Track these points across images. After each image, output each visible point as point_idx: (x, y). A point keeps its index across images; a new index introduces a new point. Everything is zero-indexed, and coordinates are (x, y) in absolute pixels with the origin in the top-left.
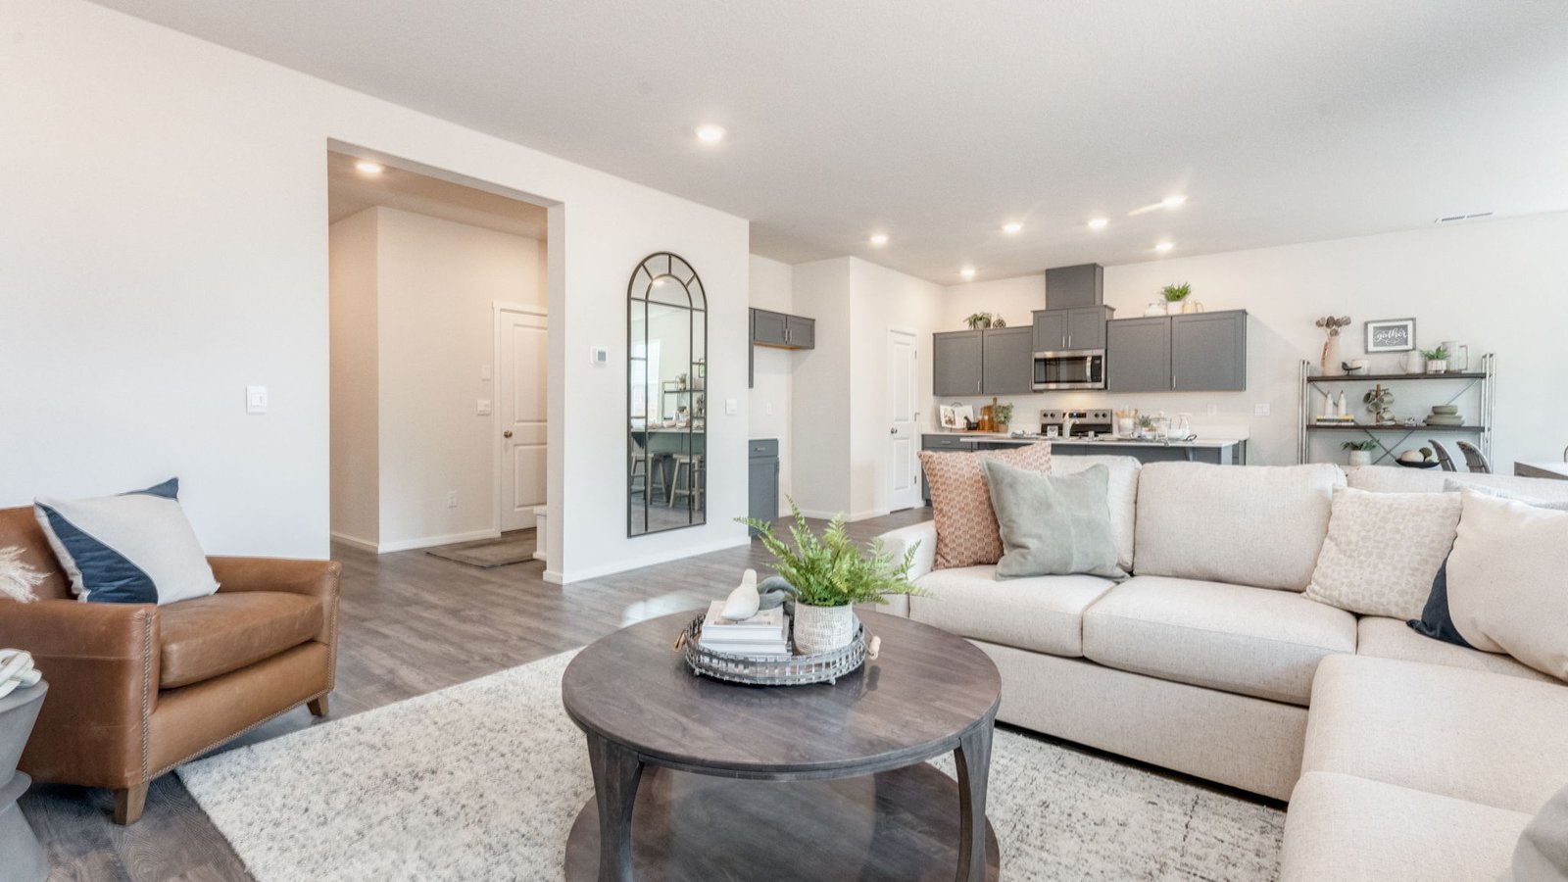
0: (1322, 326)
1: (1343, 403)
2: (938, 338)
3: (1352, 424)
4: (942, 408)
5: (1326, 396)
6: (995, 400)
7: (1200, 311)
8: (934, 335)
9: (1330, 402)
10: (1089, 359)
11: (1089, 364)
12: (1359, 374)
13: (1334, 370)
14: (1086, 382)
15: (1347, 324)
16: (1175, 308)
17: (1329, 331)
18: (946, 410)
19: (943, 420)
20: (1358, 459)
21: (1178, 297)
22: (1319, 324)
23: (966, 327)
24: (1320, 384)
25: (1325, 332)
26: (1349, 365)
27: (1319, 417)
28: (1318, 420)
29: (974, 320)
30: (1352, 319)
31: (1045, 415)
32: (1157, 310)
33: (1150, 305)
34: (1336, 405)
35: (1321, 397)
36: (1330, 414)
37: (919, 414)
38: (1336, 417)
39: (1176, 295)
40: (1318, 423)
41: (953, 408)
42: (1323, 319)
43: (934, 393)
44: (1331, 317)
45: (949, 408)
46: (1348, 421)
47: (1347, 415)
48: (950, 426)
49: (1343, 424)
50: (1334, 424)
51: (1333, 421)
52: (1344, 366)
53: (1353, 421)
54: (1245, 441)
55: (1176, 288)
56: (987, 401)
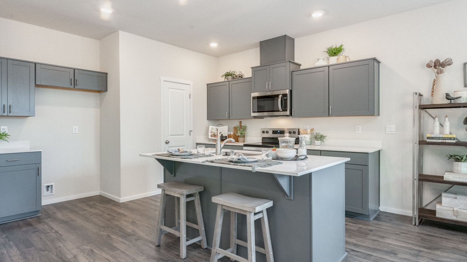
0: (431, 67)
1: (447, 124)
2: (210, 87)
3: (454, 141)
4: (211, 127)
5: (434, 119)
6: (241, 122)
7: (348, 60)
8: (207, 85)
9: (437, 124)
10: (280, 96)
11: (280, 100)
12: (459, 102)
13: (440, 100)
14: (279, 111)
15: (449, 65)
16: (333, 60)
17: (436, 70)
18: (212, 128)
19: (210, 134)
20: (459, 168)
21: (335, 53)
22: (429, 66)
23: (223, 79)
24: (430, 111)
25: (432, 71)
26: (452, 95)
27: (428, 135)
28: (428, 138)
29: (227, 75)
30: (453, 61)
31: (263, 132)
32: (322, 63)
33: (318, 59)
34: (441, 125)
35: (431, 119)
36: (437, 132)
37: (191, 131)
38: (441, 136)
39: (334, 52)
40: (428, 140)
41: (217, 127)
42: (431, 61)
43: (208, 119)
44: (437, 60)
45: (215, 127)
46: (450, 139)
47: (451, 134)
48: (214, 138)
49: (447, 141)
50: (440, 141)
51: (439, 138)
52: (448, 96)
53: (454, 139)
54: (379, 151)
55: (334, 47)
56: (236, 123)
